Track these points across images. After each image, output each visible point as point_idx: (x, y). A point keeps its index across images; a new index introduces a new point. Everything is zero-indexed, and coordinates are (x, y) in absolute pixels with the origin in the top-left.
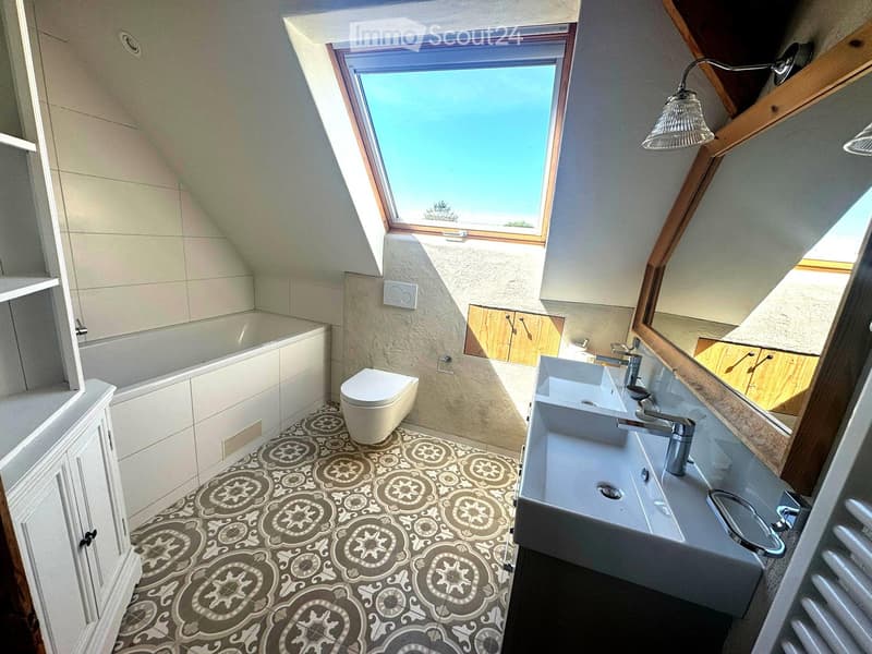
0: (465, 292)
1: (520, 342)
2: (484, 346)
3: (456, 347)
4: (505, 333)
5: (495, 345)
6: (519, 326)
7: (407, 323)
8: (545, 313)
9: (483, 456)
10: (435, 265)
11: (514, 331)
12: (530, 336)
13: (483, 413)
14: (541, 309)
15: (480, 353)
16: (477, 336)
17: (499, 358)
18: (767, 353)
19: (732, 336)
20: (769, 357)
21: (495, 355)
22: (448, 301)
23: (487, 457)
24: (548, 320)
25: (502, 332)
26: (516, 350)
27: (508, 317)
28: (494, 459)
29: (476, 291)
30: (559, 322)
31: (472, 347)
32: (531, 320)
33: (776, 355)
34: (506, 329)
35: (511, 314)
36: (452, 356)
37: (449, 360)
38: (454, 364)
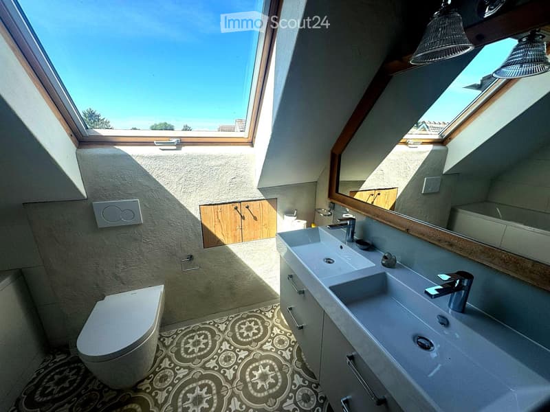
0: (193, 195)
1: (249, 224)
2: (220, 236)
3: (196, 246)
4: (236, 222)
5: (229, 232)
6: (246, 213)
7: (136, 240)
8: (263, 198)
9: (239, 320)
10: (154, 176)
11: (243, 218)
12: (255, 218)
13: (231, 288)
14: (259, 195)
15: (219, 243)
16: (213, 230)
17: (235, 242)
18: (377, 192)
19: (363, 187)
20: (379, 194)
21: (231, 240)
22: (178, 207)
23: (242, 318)
24: (266, 203)
25: (233, 221)
26: (247, 232)
27: (236, 208)
28: (248, 317)
29: (203, 193)
30: (273, 201)
31: (210, 240)
32: (253, 205)
33: (381, 192)
34: (236, 218)
35: (237, 205)
36: (193, 254)
37: (191, 257)
38: (197, 259)
